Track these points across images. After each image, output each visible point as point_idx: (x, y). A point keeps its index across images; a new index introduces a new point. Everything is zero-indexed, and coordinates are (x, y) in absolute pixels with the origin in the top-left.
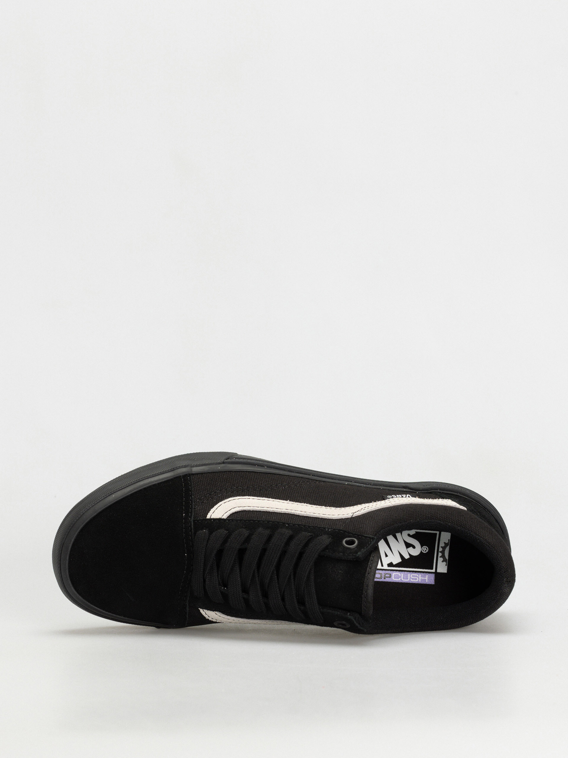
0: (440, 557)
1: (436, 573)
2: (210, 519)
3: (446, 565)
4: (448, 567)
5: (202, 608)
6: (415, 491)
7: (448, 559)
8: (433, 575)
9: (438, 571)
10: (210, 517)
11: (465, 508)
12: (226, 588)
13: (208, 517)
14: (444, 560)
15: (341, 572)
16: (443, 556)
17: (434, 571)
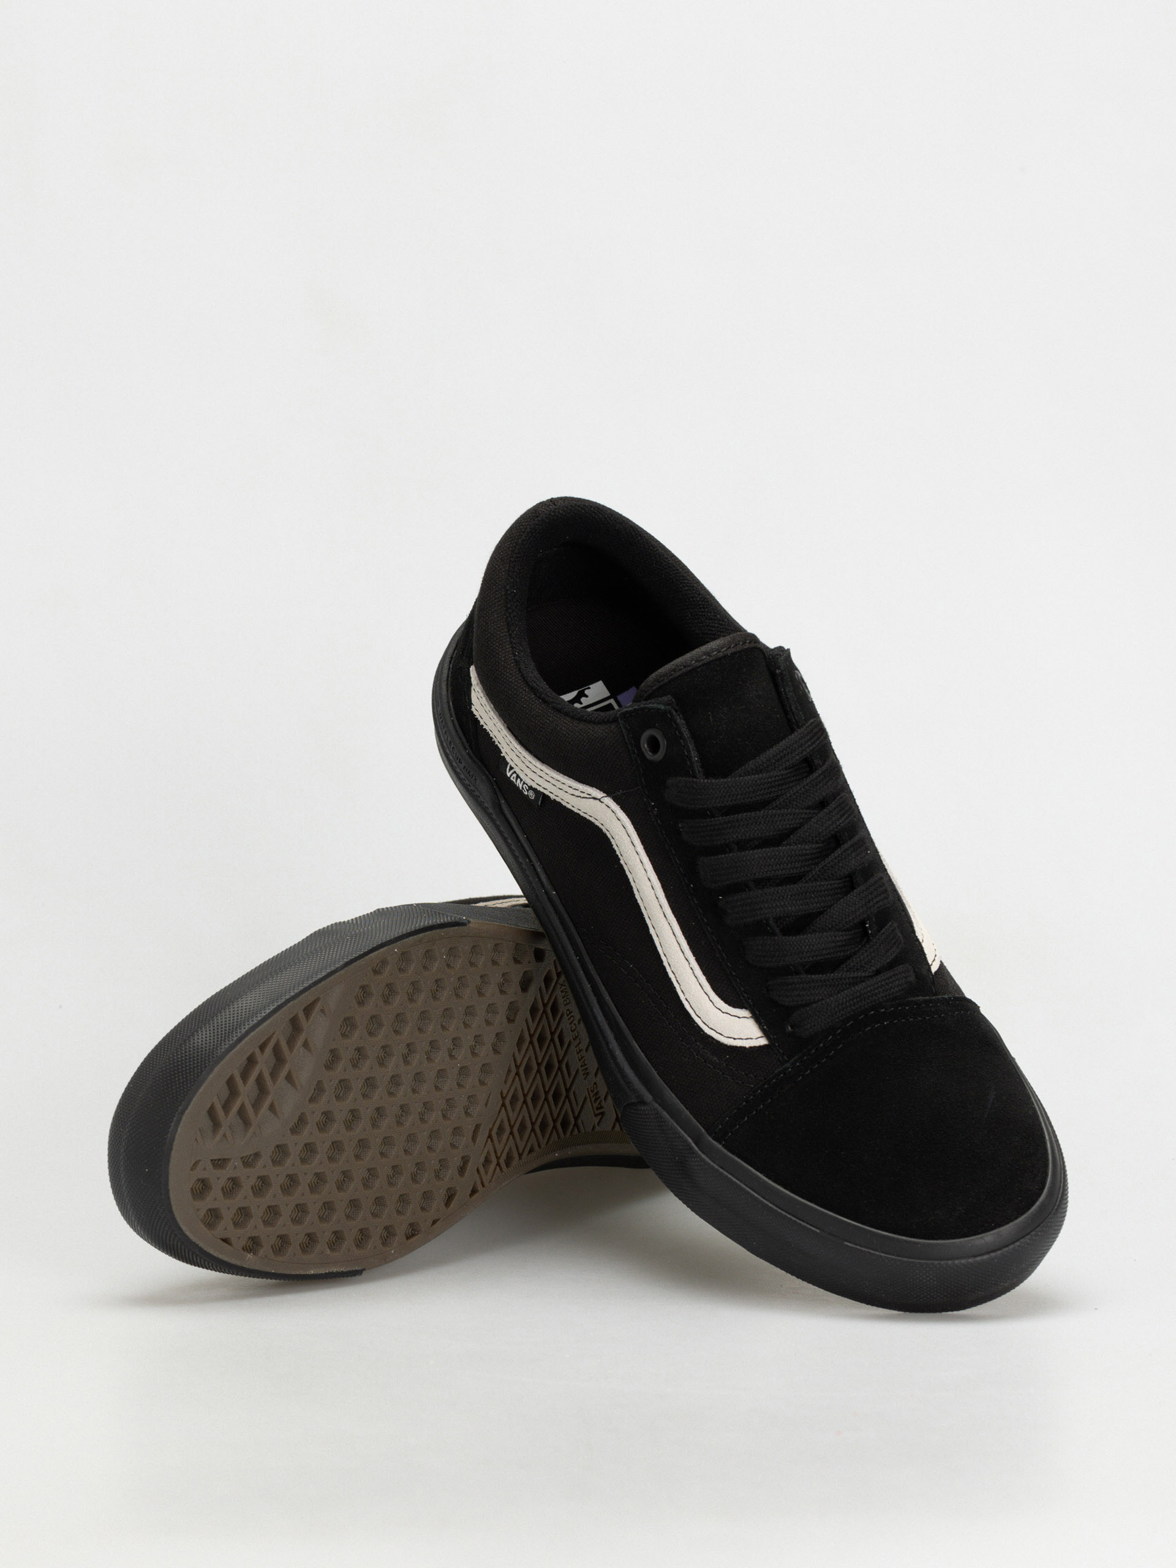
0: (581, 703)
1: (613, 696)
2: (766, 1033)
3: (589, 688)
4: (590, 684)
5: (929, 967)
6: (494, 784)
7: (576, 690)
8: (620, 697)
9: (607, 694)
10: (762, 1037)
11: (471, 669)
12: (867, 926)
13: (763, 1042)
14: (582, 694)
15: (711, 717)
16: (577, 699)
17: (612, 701)
